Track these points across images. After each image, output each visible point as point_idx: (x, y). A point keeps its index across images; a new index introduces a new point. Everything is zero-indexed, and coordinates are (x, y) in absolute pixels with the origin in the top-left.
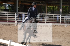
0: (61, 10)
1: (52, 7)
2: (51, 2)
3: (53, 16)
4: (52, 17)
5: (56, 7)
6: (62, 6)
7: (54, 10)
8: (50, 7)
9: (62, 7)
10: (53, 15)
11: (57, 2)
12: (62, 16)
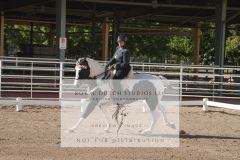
1: (25, 28)
2: (20, 10)
3: (32, 69)
4: (28, 72)
5: (43, 29)
7: (32, 41)
8: (18, 30)
10: (29, 65)
11: (43, 10)
12: (65, 66)
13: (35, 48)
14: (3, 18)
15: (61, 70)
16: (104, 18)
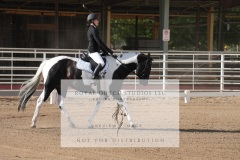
0: (166, 36)
6: (170, 18)
7: (137, 34)
9: (170, 24)
13: (140, 41)
14: (109, 13)
15: (164, 61)
16: (209, 8)
